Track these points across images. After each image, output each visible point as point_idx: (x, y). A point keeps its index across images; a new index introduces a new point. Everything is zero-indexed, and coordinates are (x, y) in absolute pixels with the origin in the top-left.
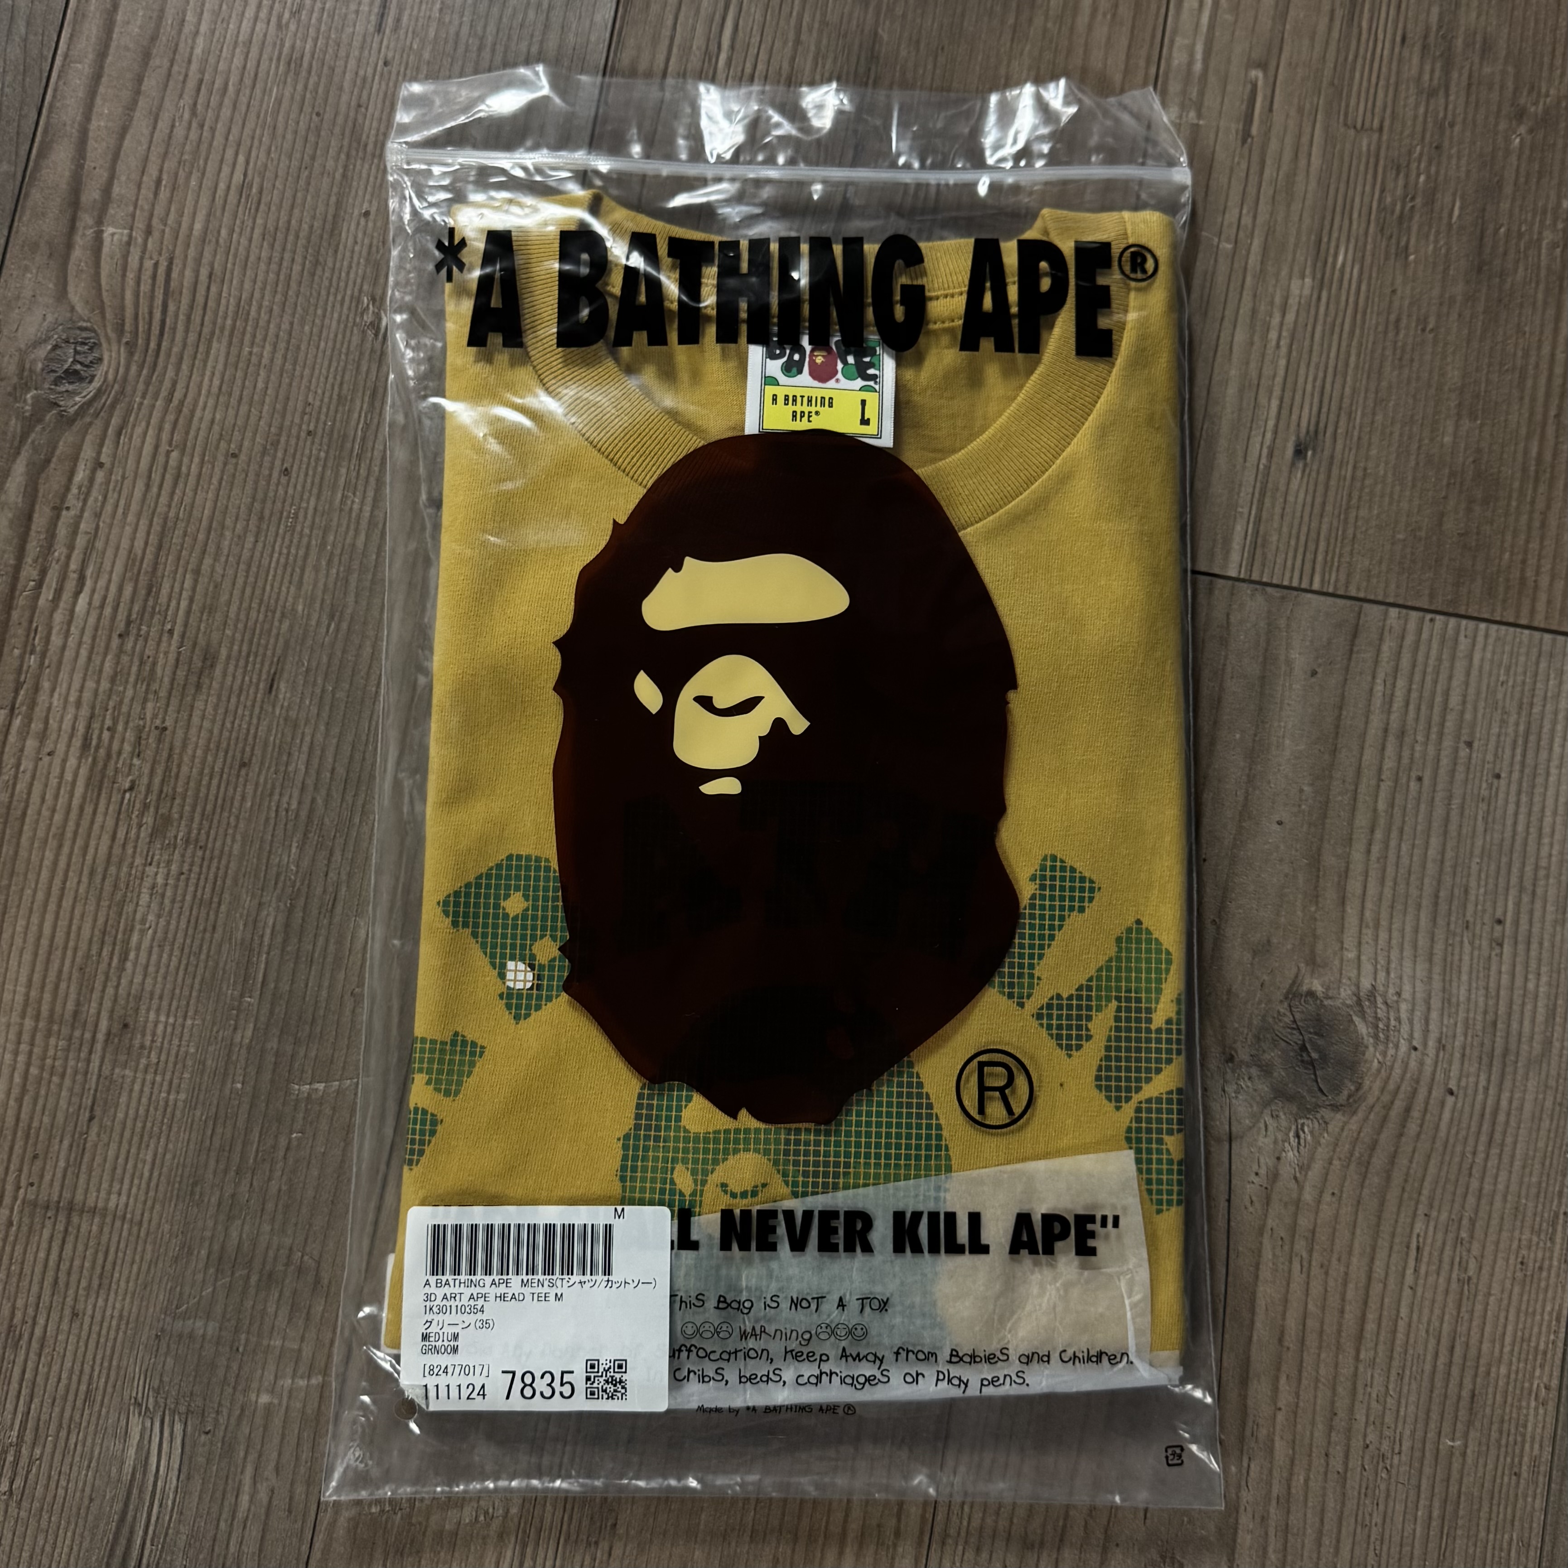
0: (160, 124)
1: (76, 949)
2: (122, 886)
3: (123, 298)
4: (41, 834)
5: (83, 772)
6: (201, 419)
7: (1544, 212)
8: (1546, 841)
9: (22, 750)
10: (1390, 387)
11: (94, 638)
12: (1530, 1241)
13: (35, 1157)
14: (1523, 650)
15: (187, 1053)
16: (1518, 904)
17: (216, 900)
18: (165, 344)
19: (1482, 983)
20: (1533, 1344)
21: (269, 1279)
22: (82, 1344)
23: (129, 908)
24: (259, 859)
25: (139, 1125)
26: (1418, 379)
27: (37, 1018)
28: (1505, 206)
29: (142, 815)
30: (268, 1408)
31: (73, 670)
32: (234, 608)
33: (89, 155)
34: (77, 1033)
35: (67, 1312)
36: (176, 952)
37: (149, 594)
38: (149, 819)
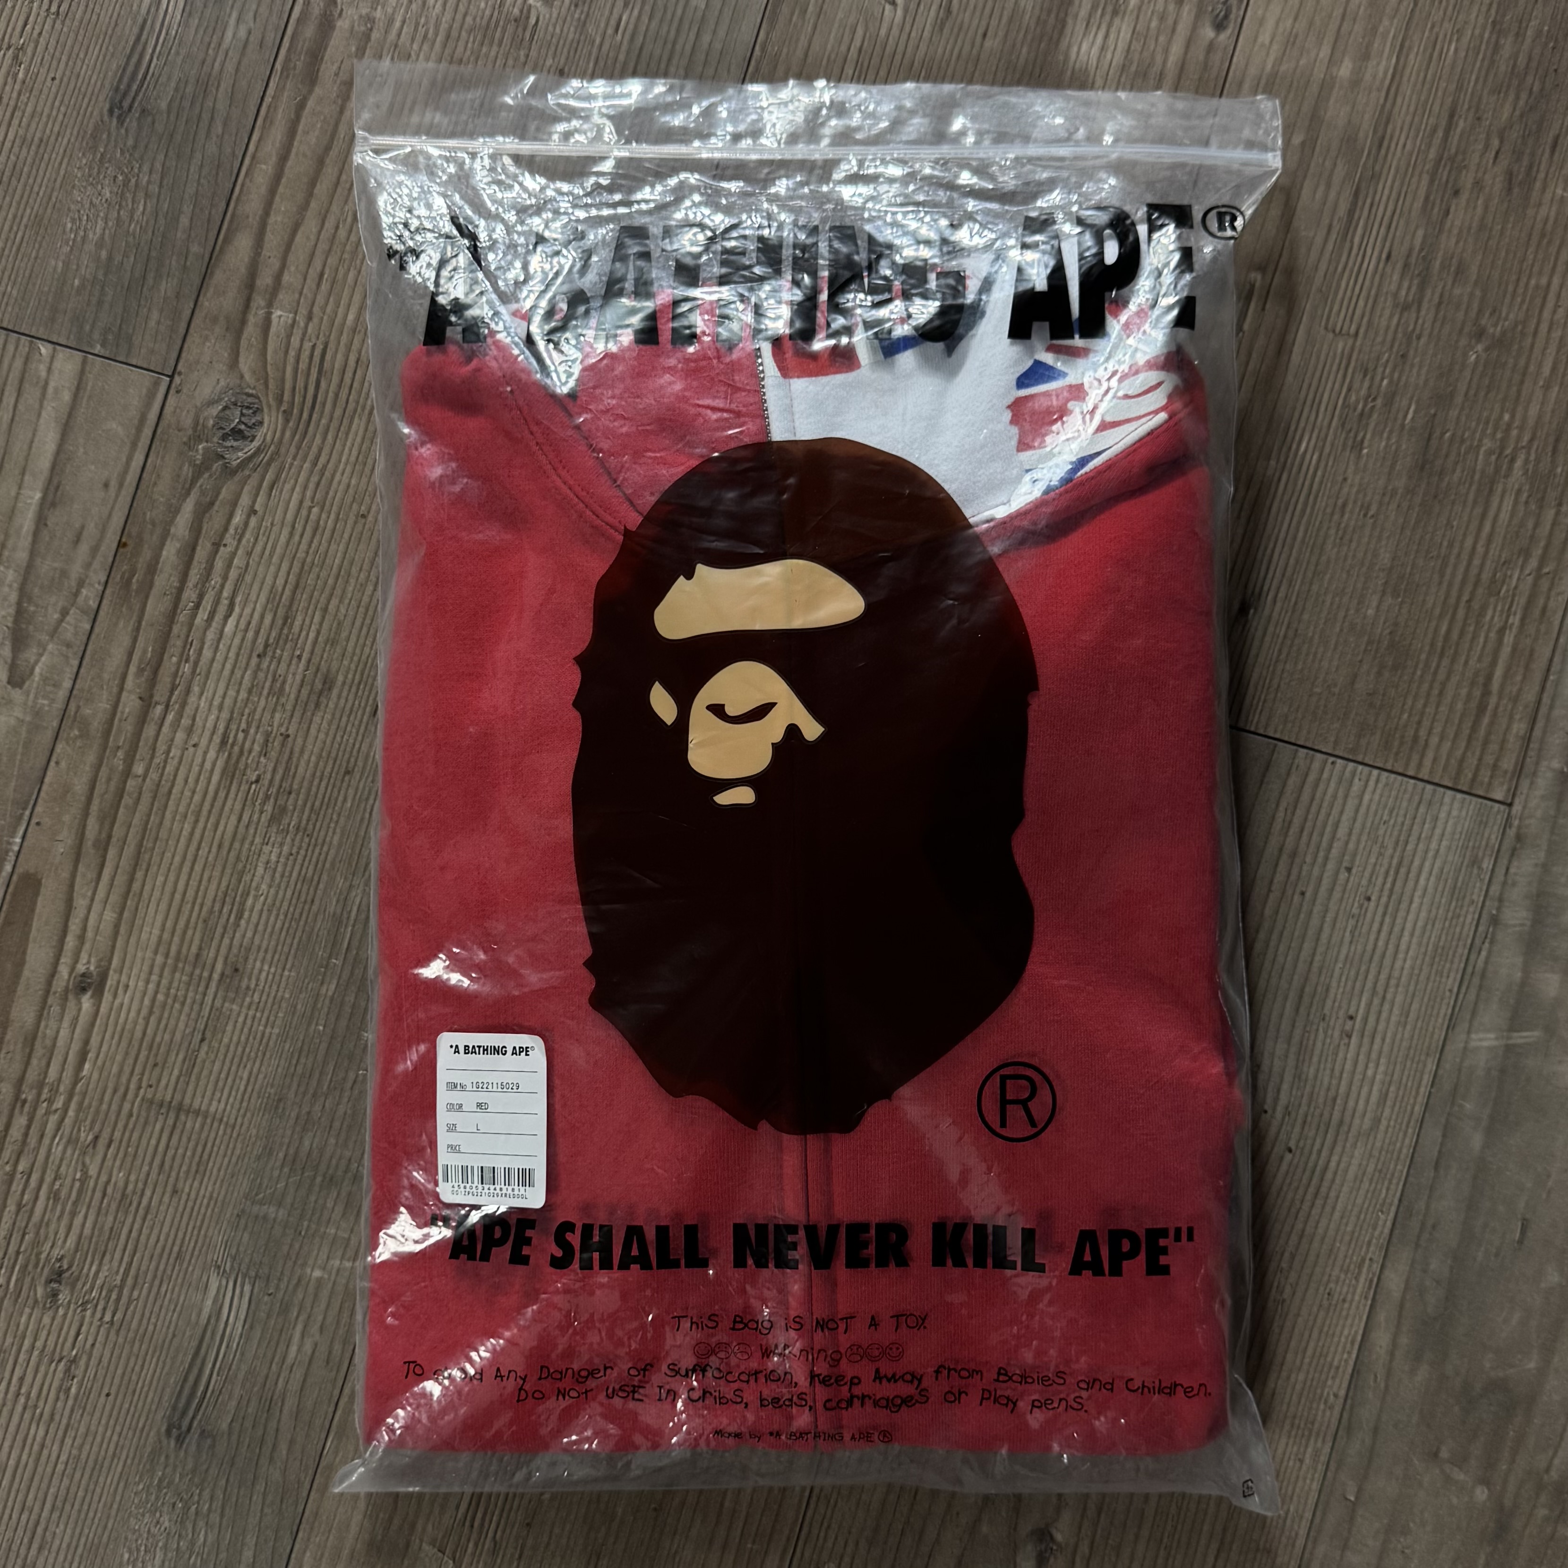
0: (327, 225)
1: (202, 905)
2: (243, 859)
3: (284, 372)
4: (182, 809)
5: (220, 764)
6: (340, 482)
7: (1487, 423)
8: (1401, 956)
9: (172, 740)
10: (1328, 561)
11: (238, 655)
12: (1338, 1278)
13: (155, 1065)
14: (1407, 796)
15: (282, 998)
16: (1369, 1005)
17: (316, 878)
18: (315, 416)
19: (1329, 1065)
20: (1329, 1359)
21: (331, 1181)
22: (178, 1215)
23: (247, 878)
24: (353, 849)
25: (240, 1049)
26: (1354, 556)
27: (167, 956)
28: (1454, 413)
29: (264, 803)
30: (319, 1280)
31: (218, 680)
32: (351, 644)
33: (267, 245)
34: (197, 972)
35: (169, 1189)
36: (282, 917)
37: (284, 624)
38: (269, 807)
